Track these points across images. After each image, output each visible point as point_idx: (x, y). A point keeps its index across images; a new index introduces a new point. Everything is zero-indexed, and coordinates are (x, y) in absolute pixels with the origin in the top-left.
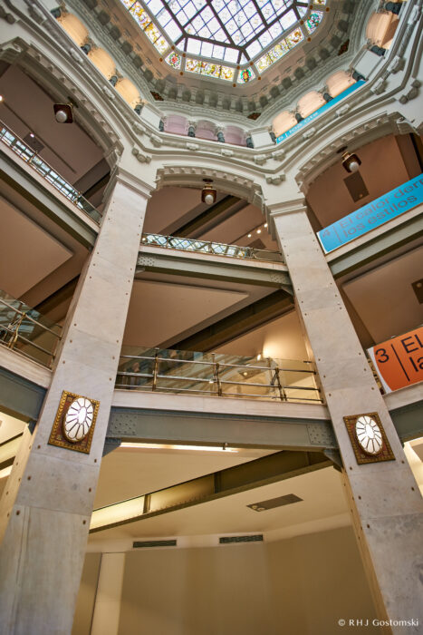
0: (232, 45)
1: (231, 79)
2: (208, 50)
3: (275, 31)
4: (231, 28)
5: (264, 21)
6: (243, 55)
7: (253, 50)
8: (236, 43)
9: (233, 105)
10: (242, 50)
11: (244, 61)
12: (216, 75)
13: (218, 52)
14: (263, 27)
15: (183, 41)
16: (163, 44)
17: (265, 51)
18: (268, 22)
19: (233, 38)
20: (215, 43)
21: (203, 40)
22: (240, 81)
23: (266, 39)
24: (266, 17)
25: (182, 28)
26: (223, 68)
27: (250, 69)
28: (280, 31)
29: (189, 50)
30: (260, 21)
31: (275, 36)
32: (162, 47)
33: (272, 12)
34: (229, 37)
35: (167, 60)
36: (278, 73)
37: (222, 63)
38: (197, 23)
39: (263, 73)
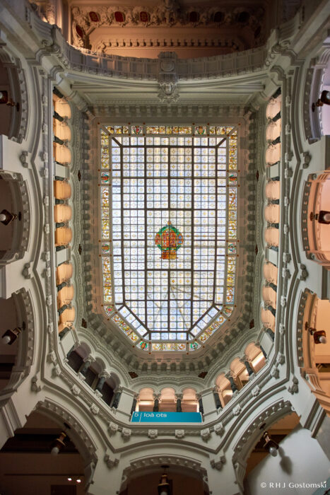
0: (145, 326)
1: (134, 341)
2: (130, 319)
3: (172, 336)
4: (150, 319)
5: (169, 328)
6: (148, 335)
7: (156, 337)
8: (148, 327)
9: (126, 357)
10: (149, 332)
11: (146, 338)
12: (127, 334)
13: (135, 324)
14: (167, 330)
15: (121, 306)
16: (109, 298)
17: (161, 342)
18: (171, 330)
19: (148, 323)
20: (137, 318)
21: (131, 312)
22: (138, 346)
23: (165, 336)
24: (171, 327)
25: (124, 300)
26: (133, 333)
27: (148, 344)
28: (174, 338)
29: (121, 312)
30: (167, 327)
31: (171, 338)
32: (107, 299)
33: (175, 327)
34: (146, 321)
35: (106, 307)
36: (161, 357)
37: (134, 330)
38: (134, 304)
39: (154, 352)
